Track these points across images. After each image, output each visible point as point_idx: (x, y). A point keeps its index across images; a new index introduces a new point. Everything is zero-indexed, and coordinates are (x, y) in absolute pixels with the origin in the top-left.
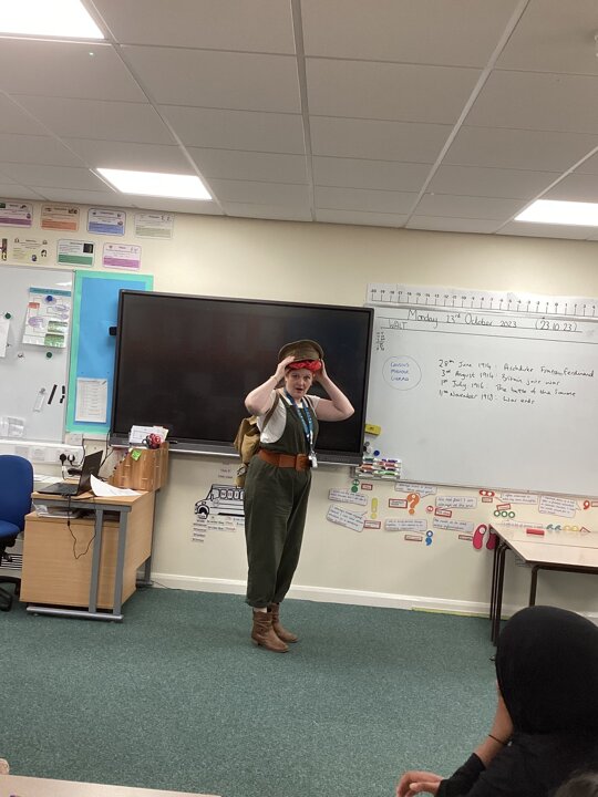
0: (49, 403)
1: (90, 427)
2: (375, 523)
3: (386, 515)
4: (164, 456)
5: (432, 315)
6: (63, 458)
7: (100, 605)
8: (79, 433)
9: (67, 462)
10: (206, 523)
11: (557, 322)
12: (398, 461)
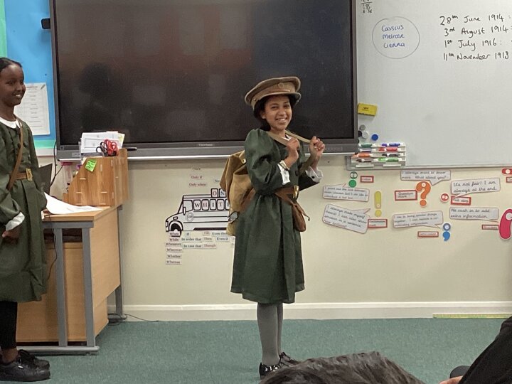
2: (381, 221)
4: (123, 165)
7: (72, 339)
10: (180, 239)
12: (402, 144)
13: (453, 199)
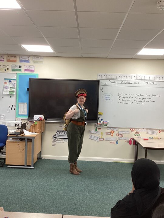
0: (11, 110)
1: (22, 116)
2: (102, 139)
3: (105, 137)
4: (43, 123)
5: (116, 81)
6: (16, 125)
7: (28, 165)
8: (20, 118)
9: (17, 126)
10: (56, 141)
11: (149, 82)
12: (108, 122)
13: (119, 135)
